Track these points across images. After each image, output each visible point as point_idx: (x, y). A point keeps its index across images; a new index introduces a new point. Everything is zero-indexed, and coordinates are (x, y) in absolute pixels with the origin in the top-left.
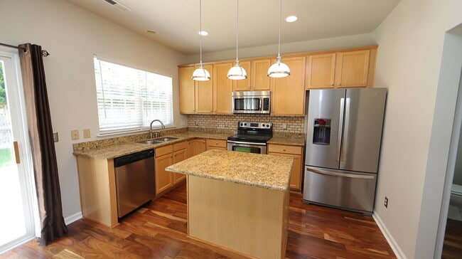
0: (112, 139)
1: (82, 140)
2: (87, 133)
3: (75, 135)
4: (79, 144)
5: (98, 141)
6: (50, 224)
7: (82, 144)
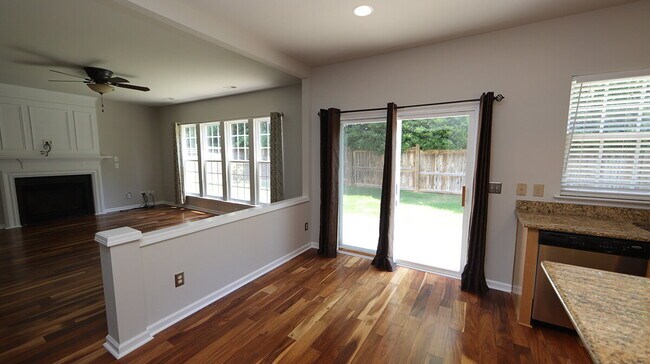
0: (582, 206)
1: (529, 197)
2: (539, 190)
3: (522, 189)
4: (523, 202)
5: (554, 205)
6: (470, 273)
7: (527, 202)
